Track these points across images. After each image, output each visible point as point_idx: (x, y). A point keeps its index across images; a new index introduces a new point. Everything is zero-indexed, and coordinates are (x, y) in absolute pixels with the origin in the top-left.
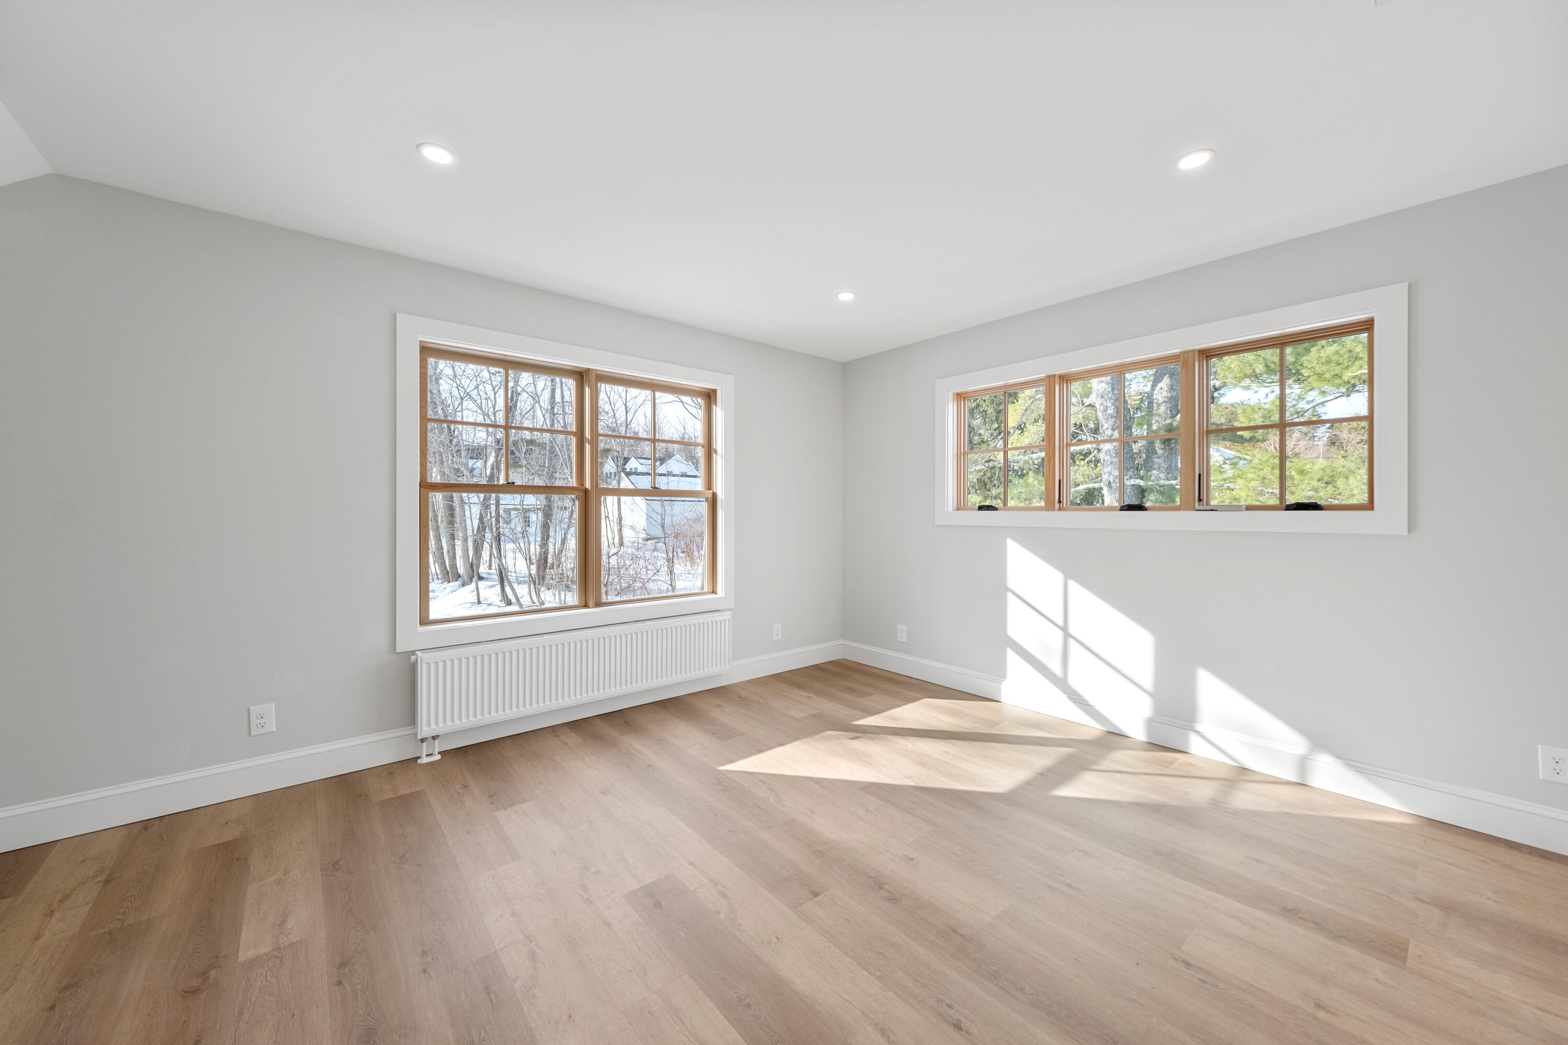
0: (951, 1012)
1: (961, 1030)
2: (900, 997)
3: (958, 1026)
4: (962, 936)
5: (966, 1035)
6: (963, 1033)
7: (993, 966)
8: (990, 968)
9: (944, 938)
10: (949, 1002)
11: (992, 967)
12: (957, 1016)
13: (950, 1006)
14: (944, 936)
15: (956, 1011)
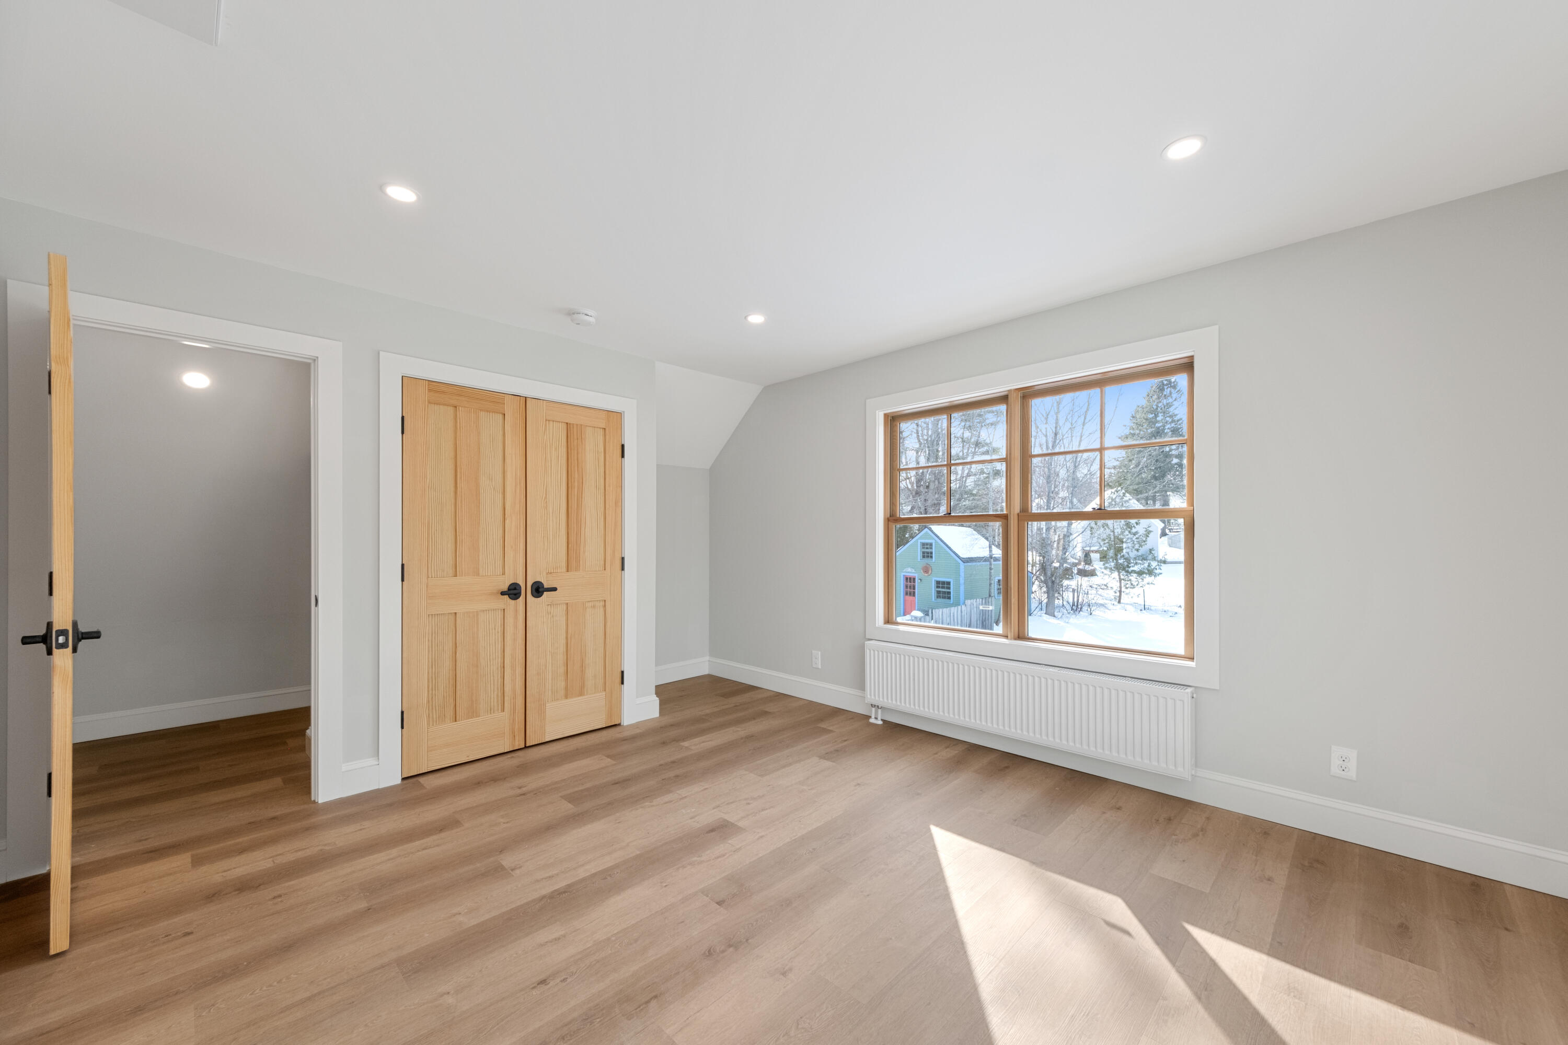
0: (558, 980)
1: (538, 984)
2: (585, 950)
3: (543, 982)
4: (647, 1002)
5: (533, 986)
6: (535, 985)
7: (600, 1021)
8: (598, 1018)
9: (648, 987)
10: (569, 980)
11: (598, 1020)
12: (552, 983)
13: (564, 980)
14: (650, 988)
15: (558, 984)
